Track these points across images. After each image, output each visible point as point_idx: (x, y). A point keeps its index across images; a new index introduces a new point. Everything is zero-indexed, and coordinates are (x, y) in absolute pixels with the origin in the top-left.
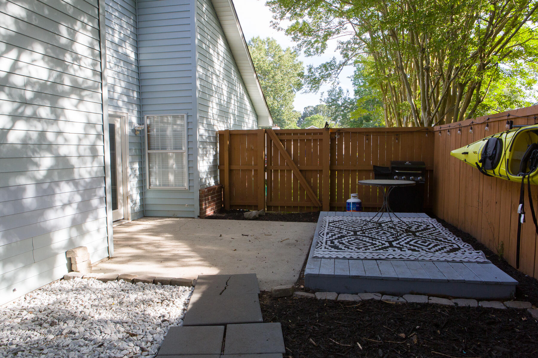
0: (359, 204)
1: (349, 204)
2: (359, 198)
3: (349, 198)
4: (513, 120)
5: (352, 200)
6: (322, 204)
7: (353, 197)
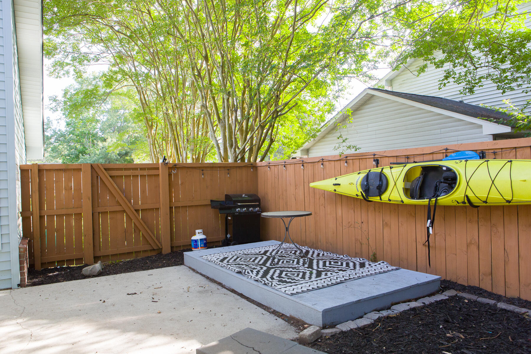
0: (205, 239)
1: (196, 241)
2: (204, 234)
3: (195, 234)
4: (379, 159)
5: (199, 236)
6: (161, 245)
7: (199, 233)
